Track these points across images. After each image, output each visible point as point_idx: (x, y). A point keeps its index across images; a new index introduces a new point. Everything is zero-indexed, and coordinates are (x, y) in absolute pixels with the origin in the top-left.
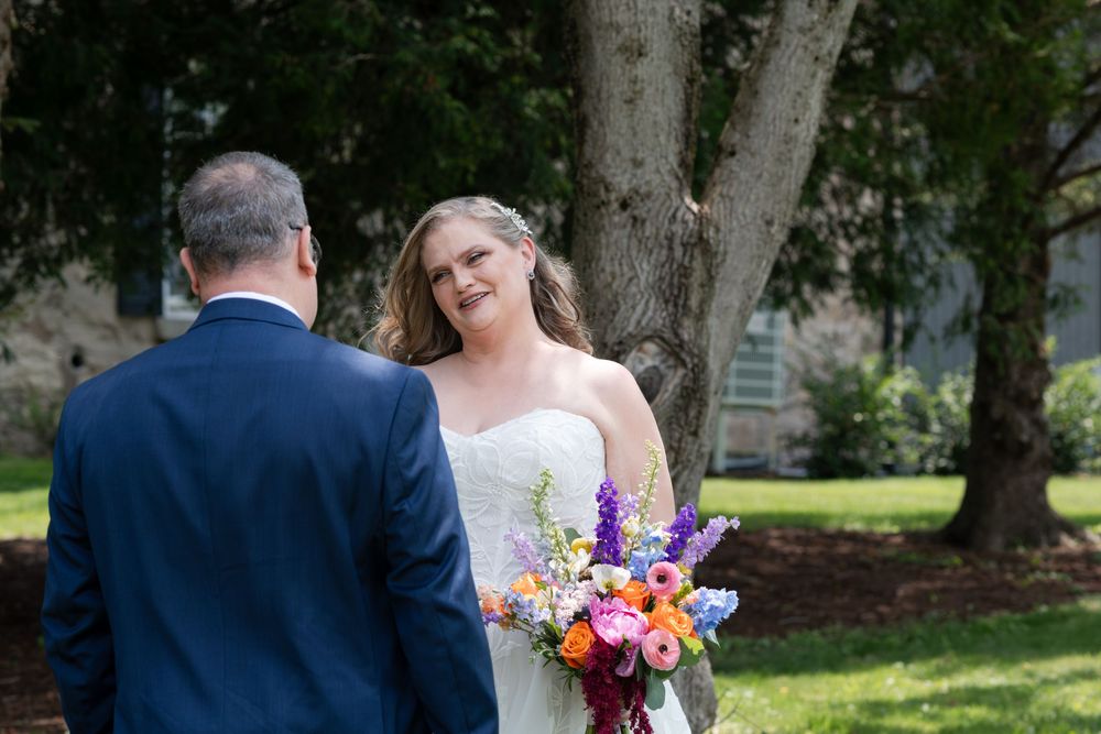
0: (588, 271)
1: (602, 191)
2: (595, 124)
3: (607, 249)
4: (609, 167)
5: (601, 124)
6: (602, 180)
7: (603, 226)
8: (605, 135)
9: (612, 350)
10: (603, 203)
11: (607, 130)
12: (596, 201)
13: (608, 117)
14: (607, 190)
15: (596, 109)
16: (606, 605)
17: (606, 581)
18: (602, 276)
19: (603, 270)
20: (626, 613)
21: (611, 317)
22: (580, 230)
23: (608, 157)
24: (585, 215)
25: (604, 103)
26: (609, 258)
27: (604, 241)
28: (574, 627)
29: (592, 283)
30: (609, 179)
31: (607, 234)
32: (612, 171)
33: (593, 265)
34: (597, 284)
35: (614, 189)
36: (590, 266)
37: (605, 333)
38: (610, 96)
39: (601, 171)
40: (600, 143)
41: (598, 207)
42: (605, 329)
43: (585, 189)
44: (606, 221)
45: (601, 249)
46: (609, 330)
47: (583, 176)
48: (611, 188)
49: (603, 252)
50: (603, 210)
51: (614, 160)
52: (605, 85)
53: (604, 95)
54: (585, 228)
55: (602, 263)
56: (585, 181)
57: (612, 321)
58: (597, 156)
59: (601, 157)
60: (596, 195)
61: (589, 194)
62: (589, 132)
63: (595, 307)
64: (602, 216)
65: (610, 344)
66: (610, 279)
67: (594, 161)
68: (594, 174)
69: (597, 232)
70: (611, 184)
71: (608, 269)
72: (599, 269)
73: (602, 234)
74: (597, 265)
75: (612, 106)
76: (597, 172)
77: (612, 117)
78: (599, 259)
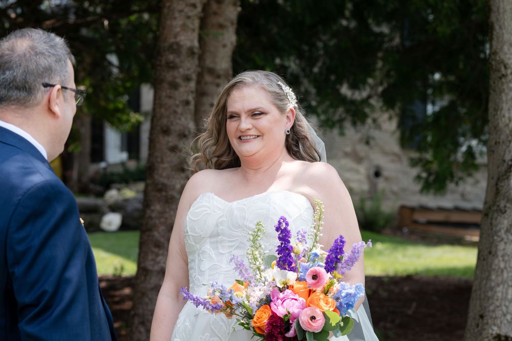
0: (496, 116)
1: (503, 69)
2: (497, 27)
3: (507, 103)
4: (506, 54)
5: (500, 28)
6: (502, 62)
7: (504, 89)
8: (503, 34)
9: (508, 164)
10: (503, 75)
11: (504, 31)
12: (499, 75)
13: (504, 24)
14: (506, 68)
15: (497, 19)
16: (281, 295)
17: (283, 280)
18: (503, 120)
19: (504, 116)
20: (292, 299)
21: (508, 144)
22: (492, 92)
23: (506, 48)
24: (494, 83)
25: (501, 16)
26: (507, 108)
27: (504, 98)
28: (261, 309)
29: (498, 124)
30: (506, 61)
31: (506, 94)
32: (508, 56)
33: (499, 113)
34: (501, 125)
35: (510, 68)
36: (497, 114)
37: (505, 154)
38: (505, 11)
39: (502, 57)
40: (500, 39)
41: (501, 78)
42: (505, 151)
43: (494, 67)
44: (505, 87)
45: (502, 103)
46: (507, 152)
47: (492, 60)
48: (508, 66)
49: (504, 105)
50: (504, 80)
51: (509, 50)
52: (501, 4)
53: (501, 11)
54: (494, 91)
55: (503, 112)
56: (493, 63)
57: (508, 146)
58: (499, 47)
59: (502, 48)
60: (499, 71)
61: (496, 71)
62: (495, 33)
63: (499, 138)
64: (503, 84)
65: (507, 160)
66: (508, 121)
67: (498, 51)
68: (498, 58)
69: (501, 92)
70: (507, 64)
71: (507, 115)
72: (502, 115)
73: (503, 95)
74: (501, 113)
75: (506, 17)
76: (500, 57)
77: (506, 24)
78: (502, 109)
